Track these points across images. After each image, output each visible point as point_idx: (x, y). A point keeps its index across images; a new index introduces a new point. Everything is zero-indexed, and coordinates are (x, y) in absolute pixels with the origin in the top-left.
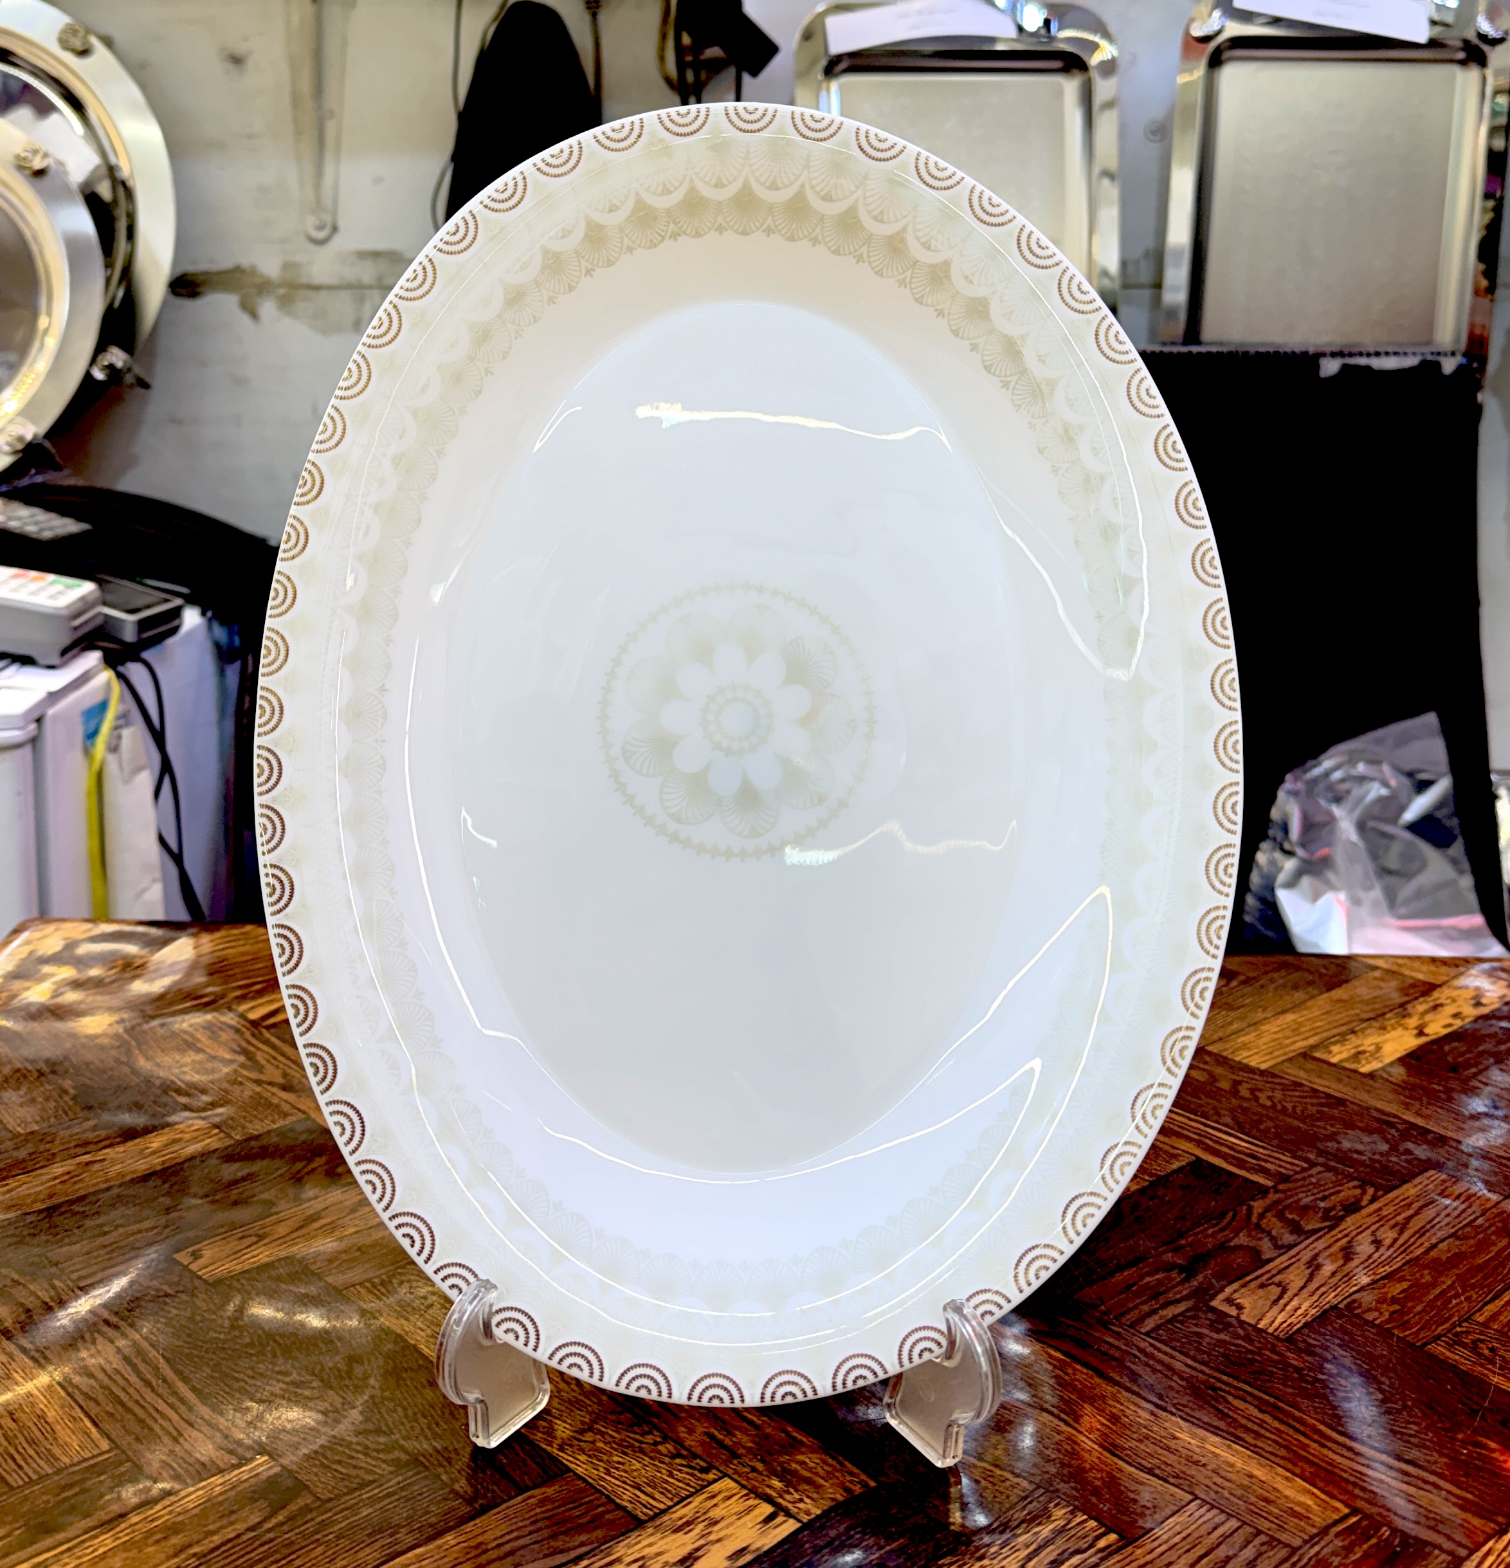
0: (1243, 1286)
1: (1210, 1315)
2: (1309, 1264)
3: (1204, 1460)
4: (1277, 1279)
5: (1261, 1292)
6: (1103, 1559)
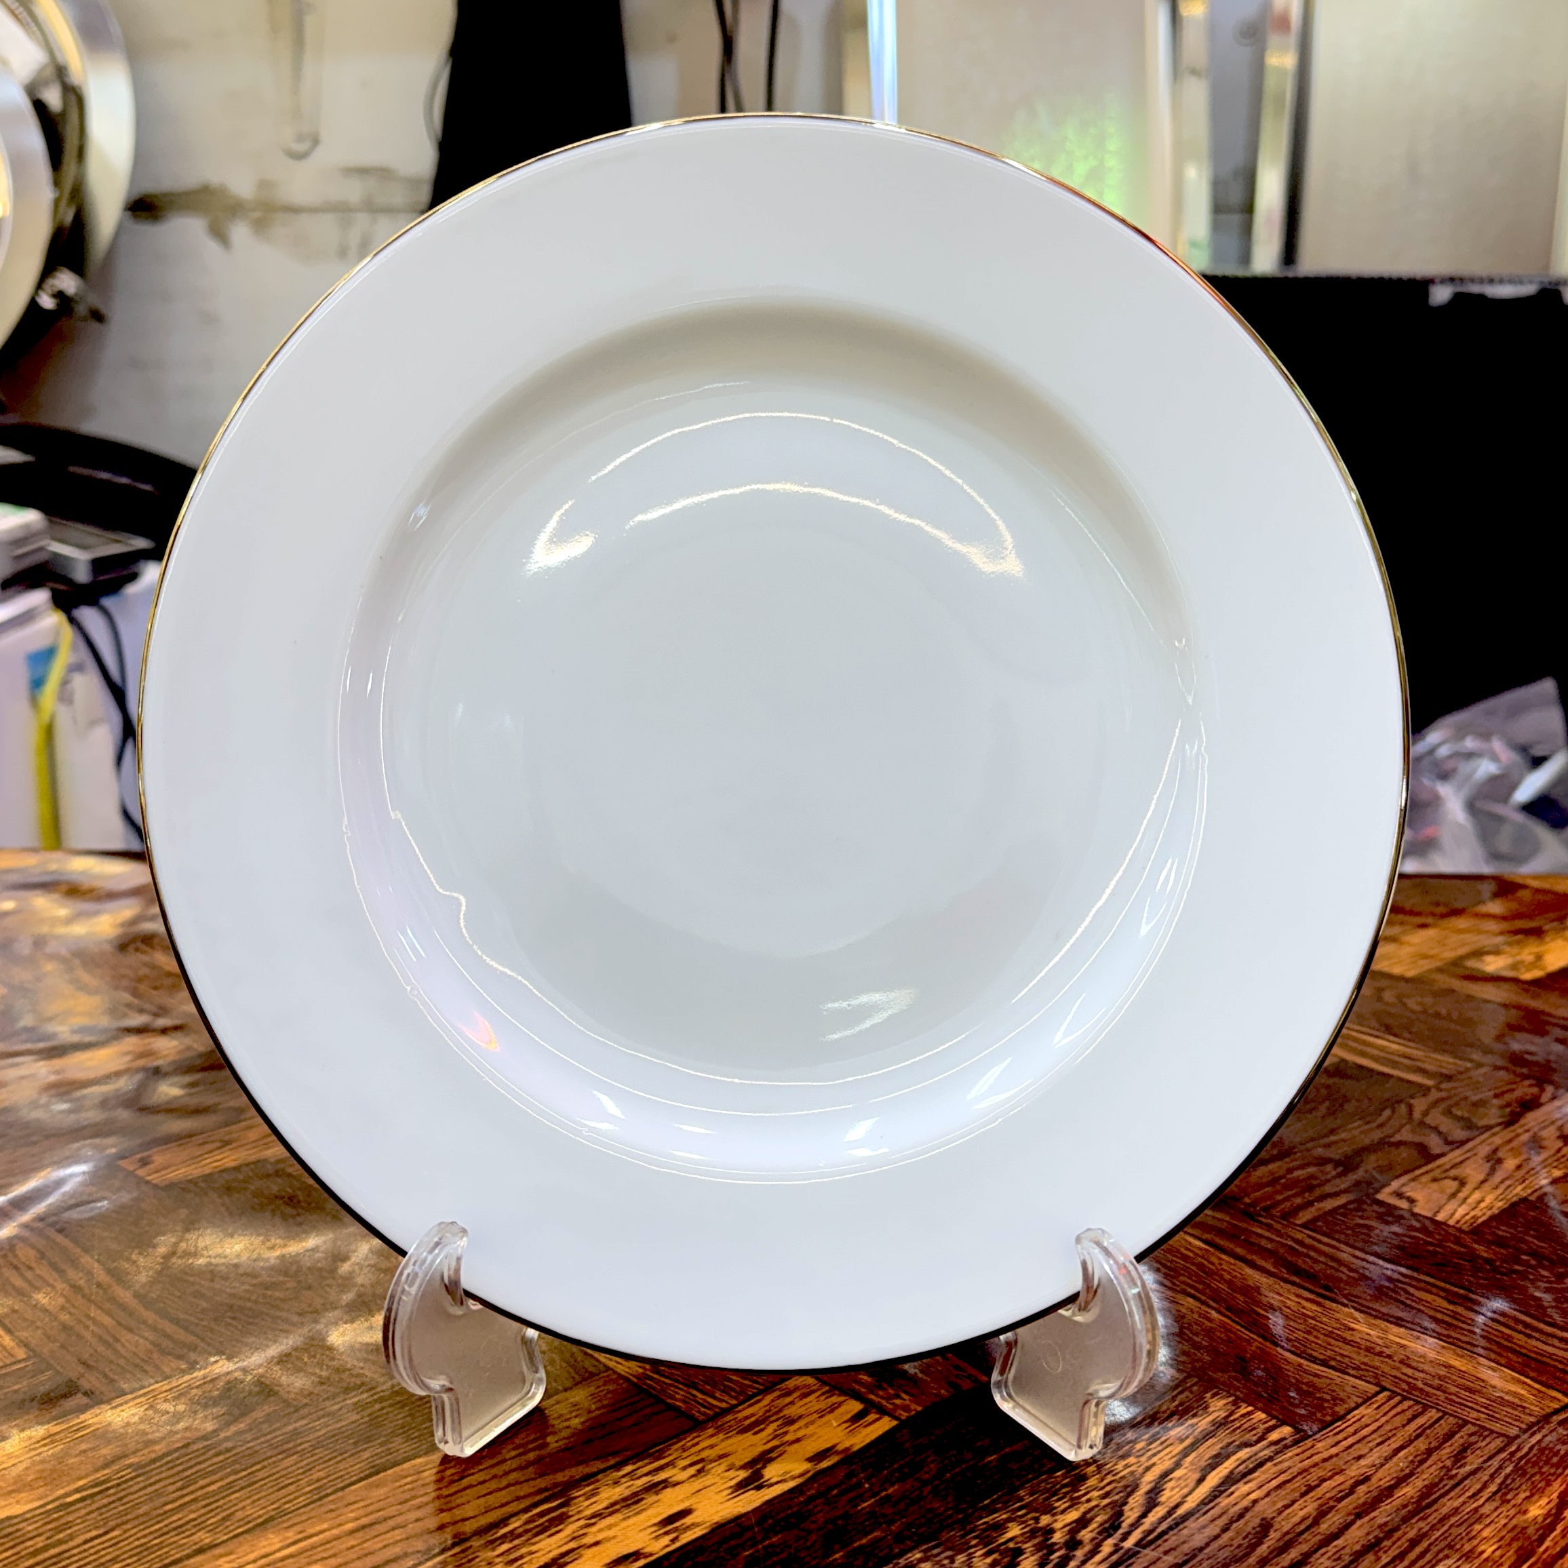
0: (1413, 1180)
1: (1376, 1208)
2: (1488, 1159)
3: (1388, 1352)
4: (1453, 1173)
5: (1435, 1186)
6: (1277, 1453)
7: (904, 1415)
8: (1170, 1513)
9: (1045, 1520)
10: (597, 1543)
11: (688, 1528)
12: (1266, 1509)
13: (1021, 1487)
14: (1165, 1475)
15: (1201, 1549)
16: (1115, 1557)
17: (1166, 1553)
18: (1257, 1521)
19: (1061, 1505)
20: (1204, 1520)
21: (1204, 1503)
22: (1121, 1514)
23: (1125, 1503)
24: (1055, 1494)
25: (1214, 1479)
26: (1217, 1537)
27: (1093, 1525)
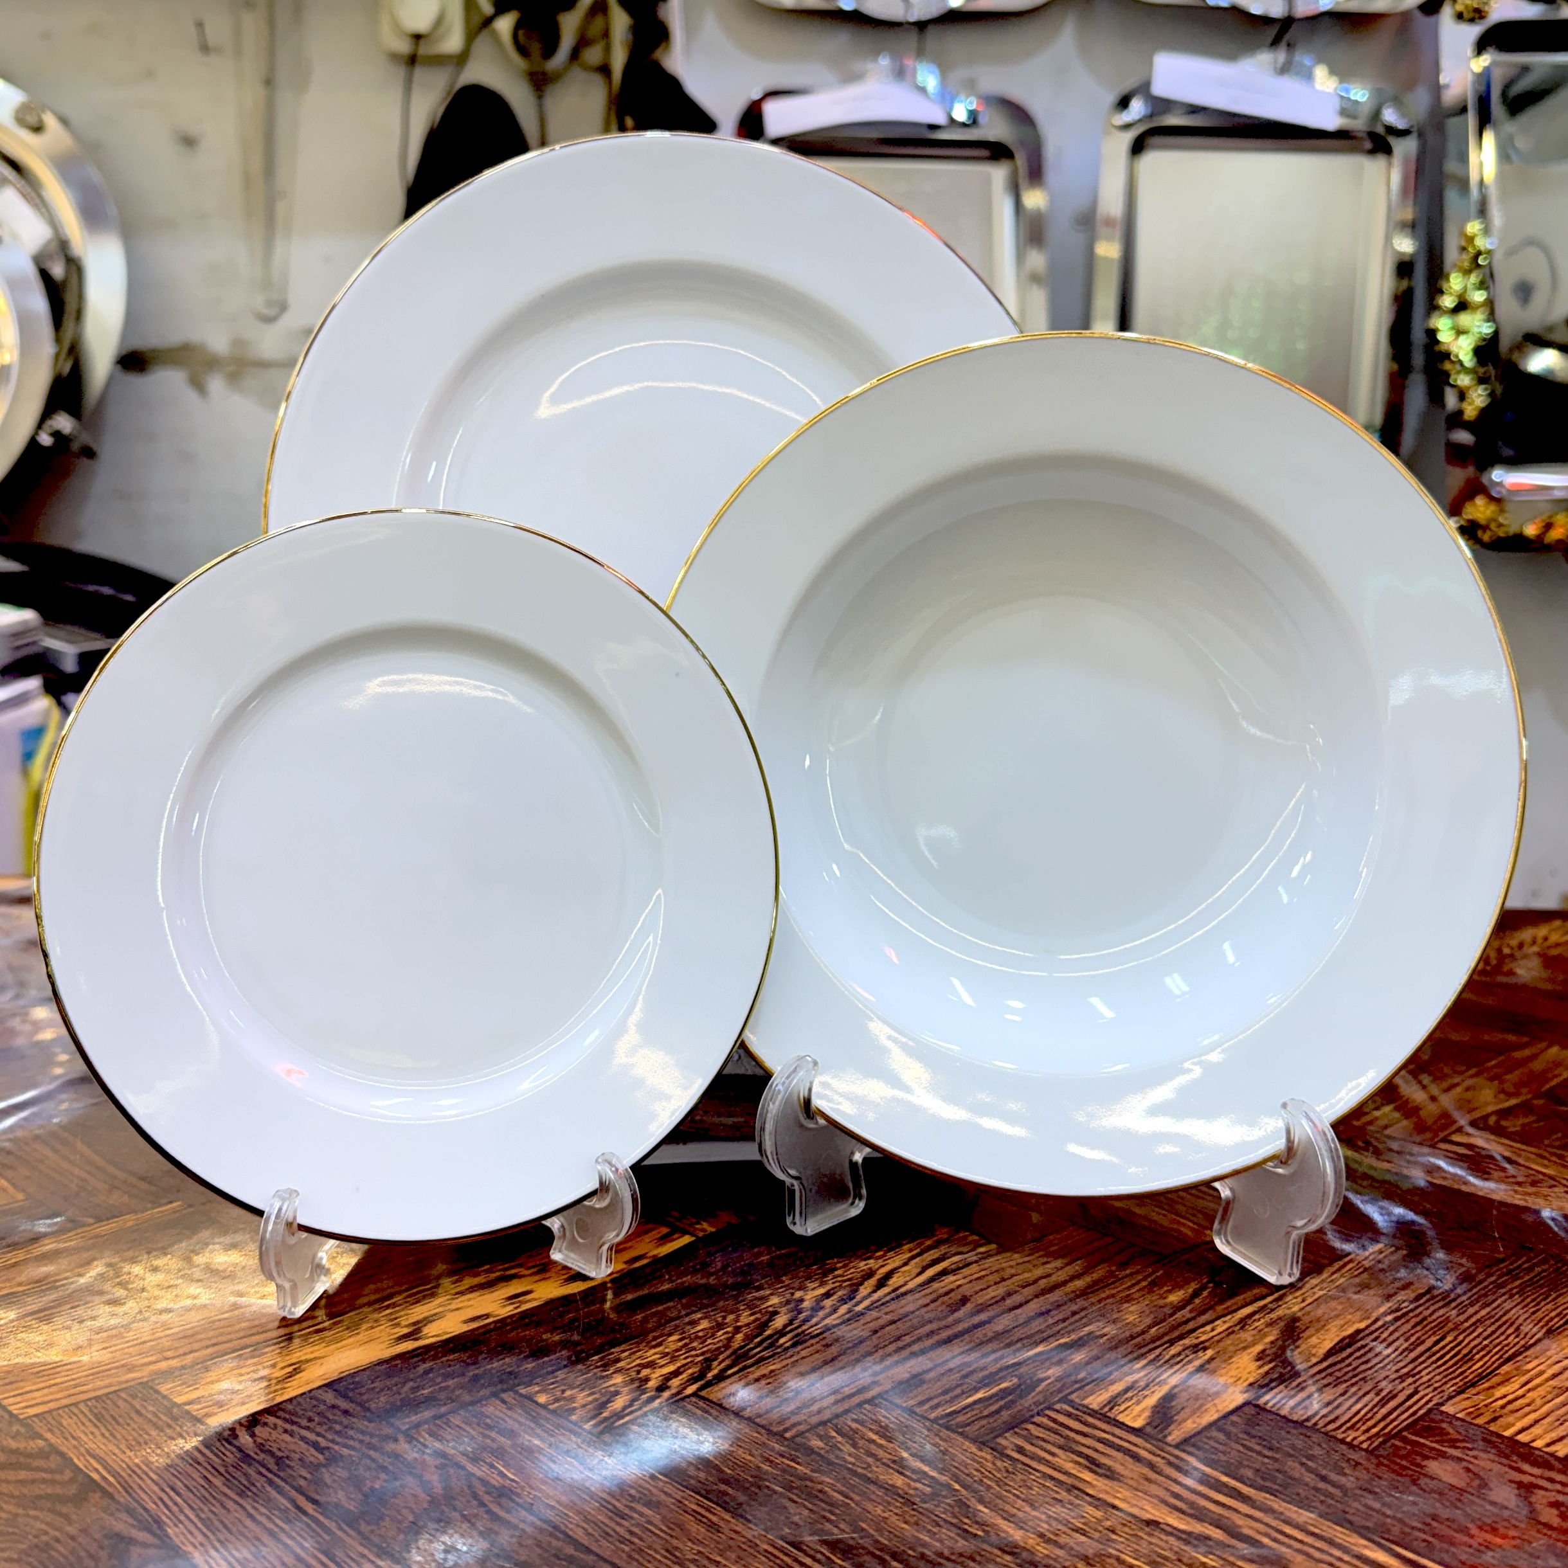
6: (981, 1259)
7: (701, 1234)
8: (894, 1290)
9: (798, 1294)
10: (458, 1309)
11: (529, 1301)
12: (967, 1290)
13: (785, 1275)
14: (896, 1269)
15: (913, 1312)
16: (847, 1316)
17: (886, 1314)
18: (959, 1297)
19: (811, 1285)
20: (917, 1295)
21: (920, 1285)
22: (857, 1290)
23: (861, 1284)
24: (810, 1278)
25: (930, 1272)
26: (927, 1305)
27: (835, 1297)
